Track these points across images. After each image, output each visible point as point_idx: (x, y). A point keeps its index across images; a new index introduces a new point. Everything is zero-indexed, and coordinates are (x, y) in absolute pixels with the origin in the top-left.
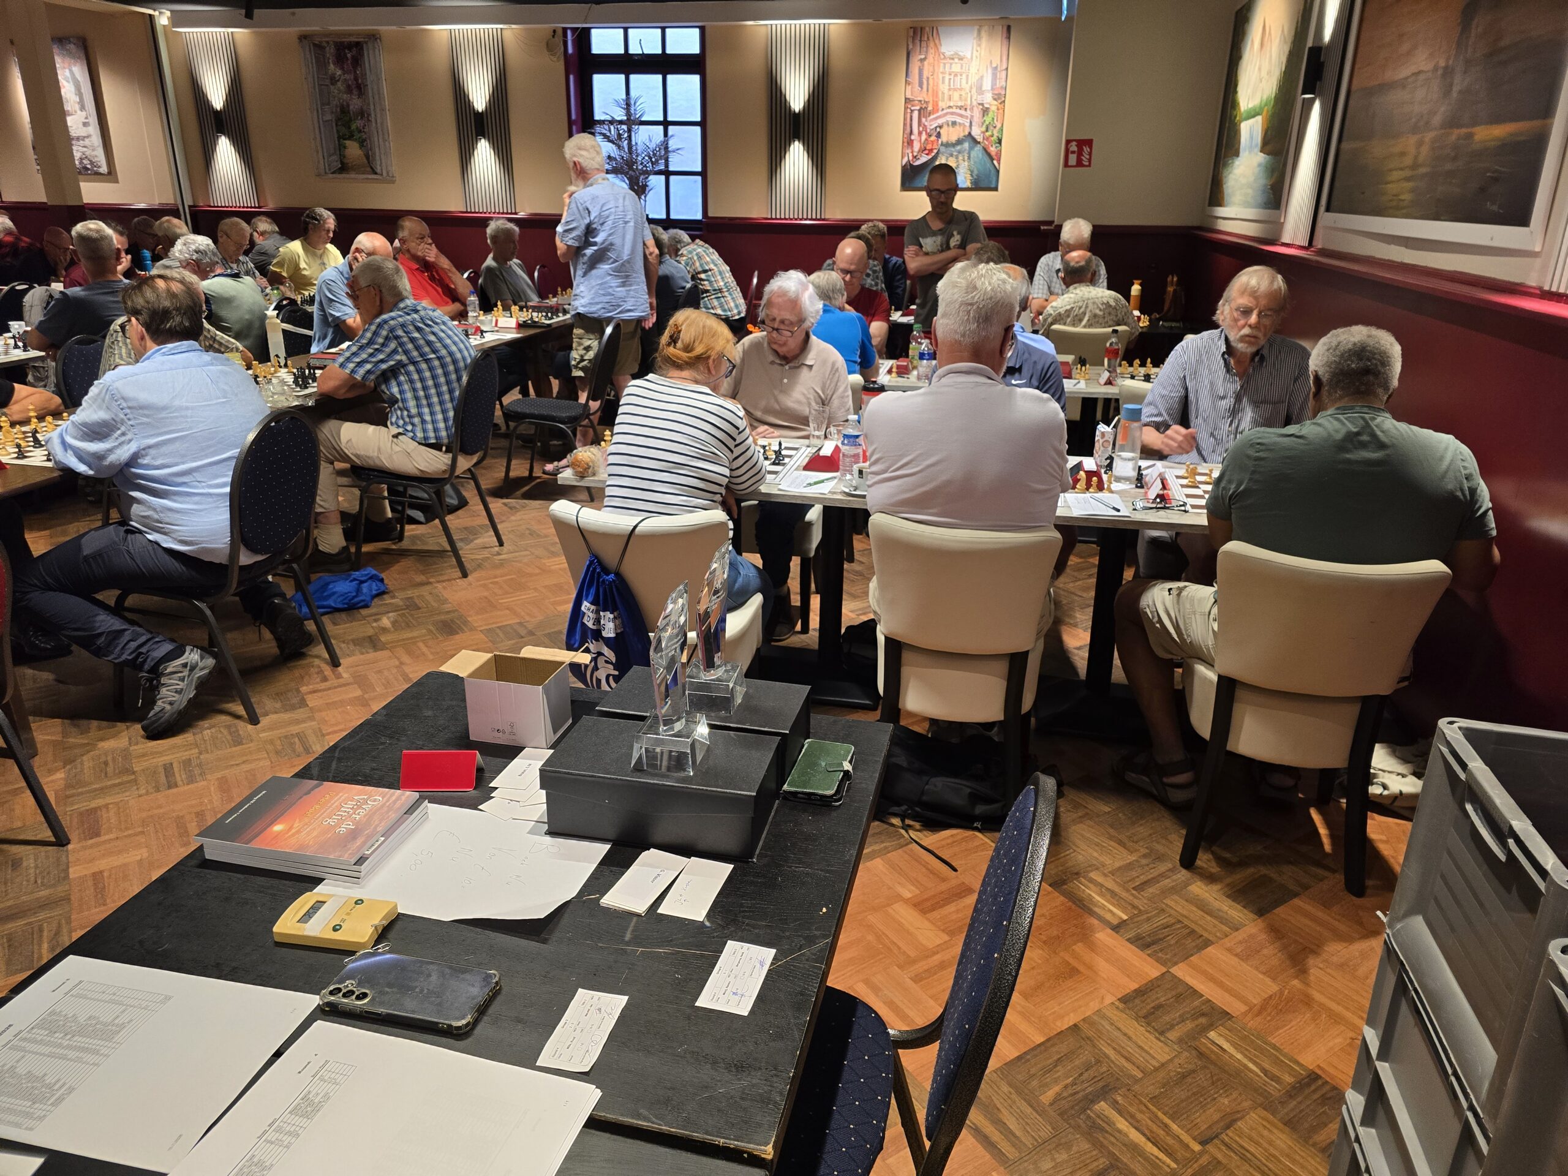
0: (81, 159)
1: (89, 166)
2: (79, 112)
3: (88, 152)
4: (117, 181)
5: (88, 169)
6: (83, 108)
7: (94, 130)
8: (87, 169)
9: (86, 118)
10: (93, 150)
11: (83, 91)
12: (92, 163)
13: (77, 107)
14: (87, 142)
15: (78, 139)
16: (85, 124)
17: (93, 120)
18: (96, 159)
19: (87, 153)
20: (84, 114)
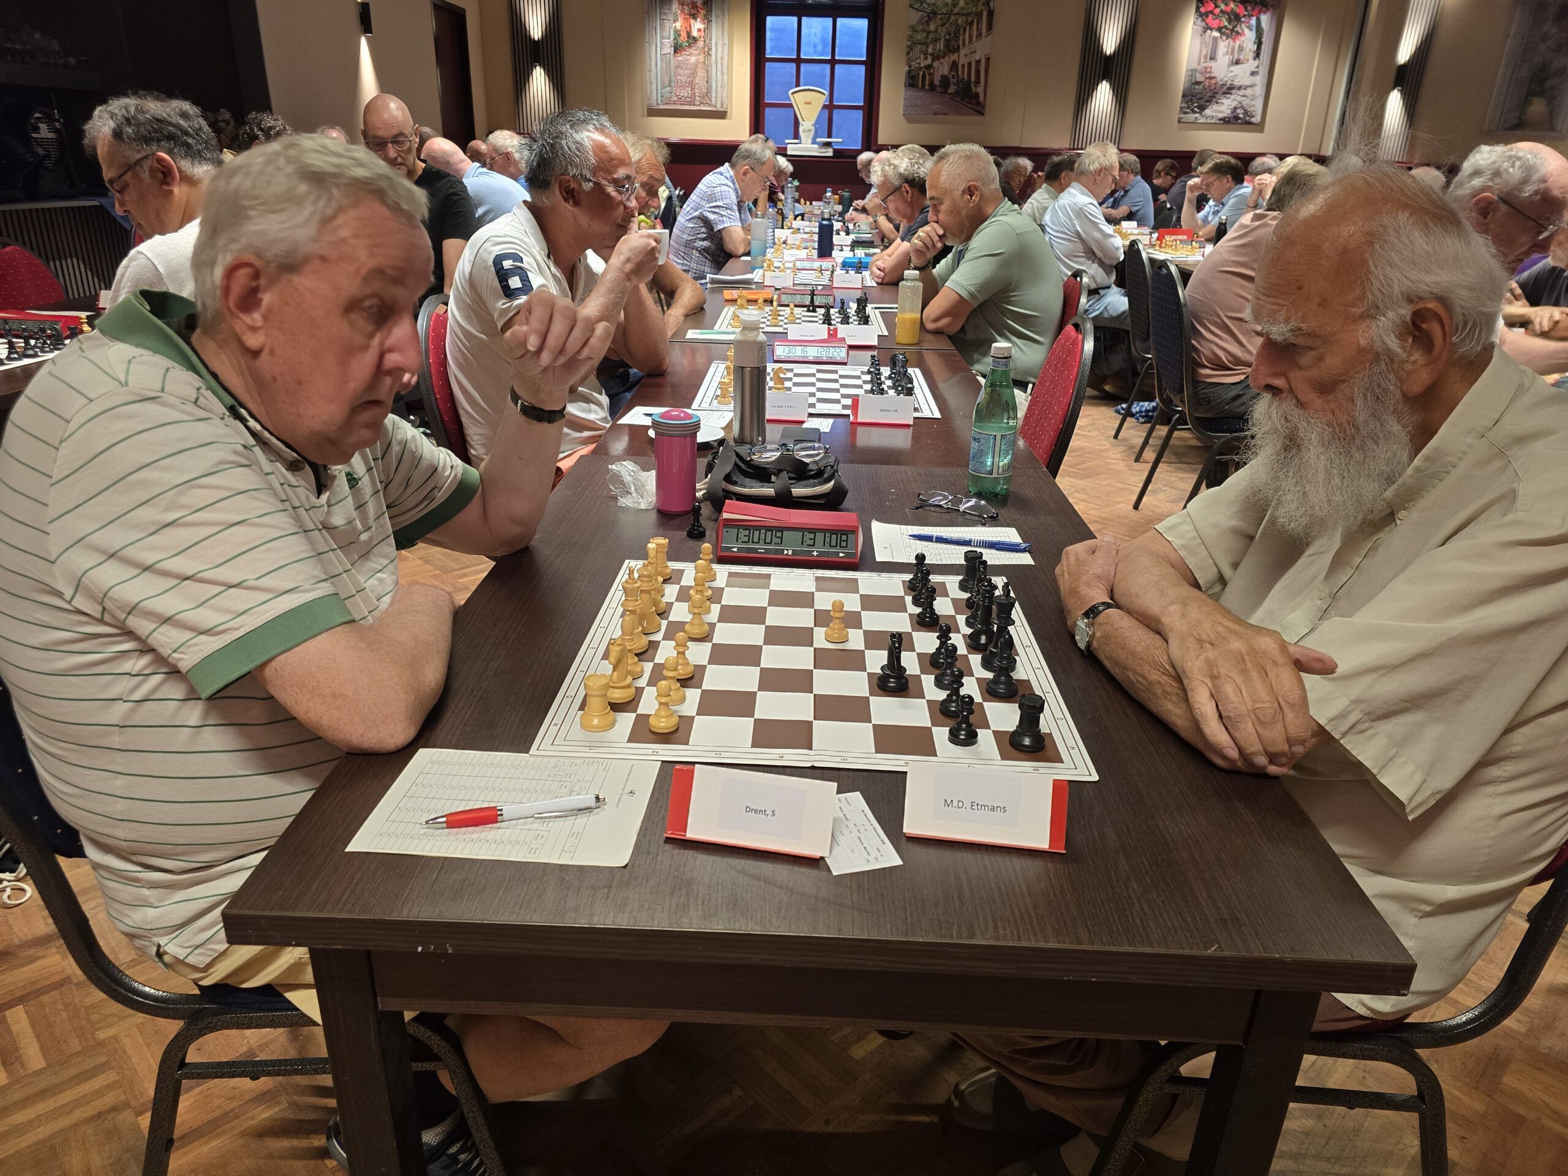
0: (1235, 108)
1: (1241, 116)
2: (1251, 60)
3: (1246, 102)
4: (1261, 131)
5: (1240, 118)
6: (1257, 55)
7: (1260, 80)
8: (1237, 118)
9: (1257, 67)
10: (1252, 100)
11: (1263, 40)
12: (1246, 112)
13: (1251, 55)
14: (1249, 92)
15: (1239, 88)
16: (1253, 74)
17: (1264, 70)
18: (1252, 109)
19: (1244, 103)
20: (1256, 62)
